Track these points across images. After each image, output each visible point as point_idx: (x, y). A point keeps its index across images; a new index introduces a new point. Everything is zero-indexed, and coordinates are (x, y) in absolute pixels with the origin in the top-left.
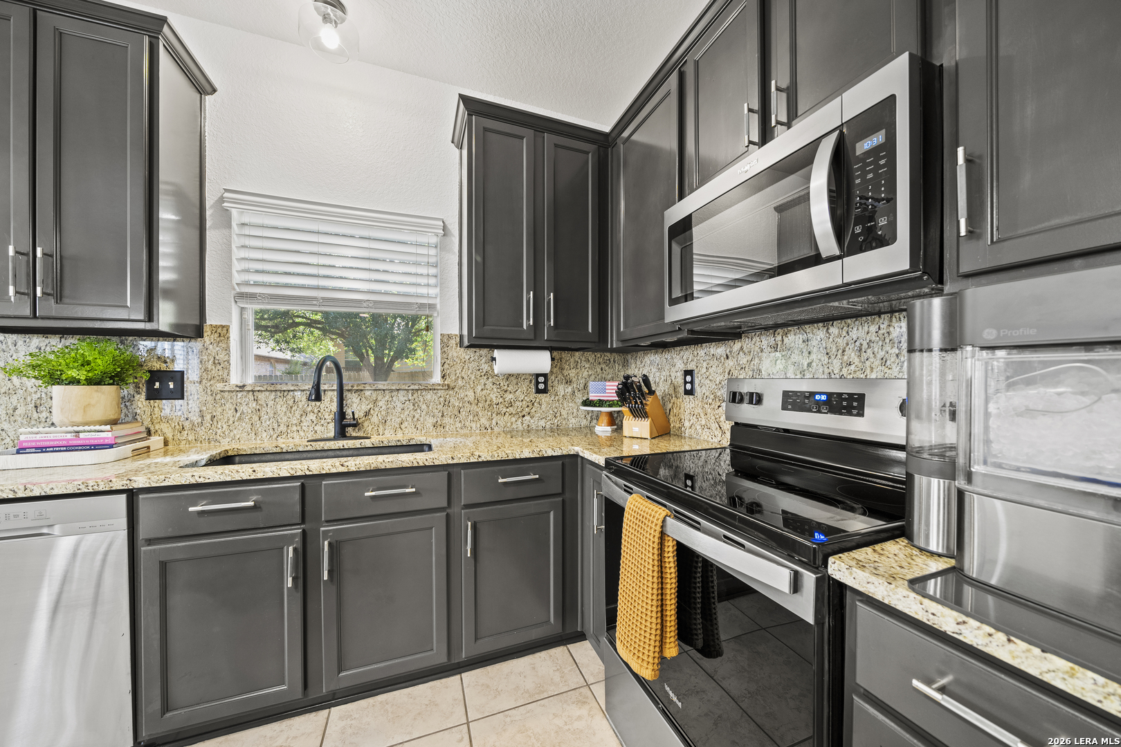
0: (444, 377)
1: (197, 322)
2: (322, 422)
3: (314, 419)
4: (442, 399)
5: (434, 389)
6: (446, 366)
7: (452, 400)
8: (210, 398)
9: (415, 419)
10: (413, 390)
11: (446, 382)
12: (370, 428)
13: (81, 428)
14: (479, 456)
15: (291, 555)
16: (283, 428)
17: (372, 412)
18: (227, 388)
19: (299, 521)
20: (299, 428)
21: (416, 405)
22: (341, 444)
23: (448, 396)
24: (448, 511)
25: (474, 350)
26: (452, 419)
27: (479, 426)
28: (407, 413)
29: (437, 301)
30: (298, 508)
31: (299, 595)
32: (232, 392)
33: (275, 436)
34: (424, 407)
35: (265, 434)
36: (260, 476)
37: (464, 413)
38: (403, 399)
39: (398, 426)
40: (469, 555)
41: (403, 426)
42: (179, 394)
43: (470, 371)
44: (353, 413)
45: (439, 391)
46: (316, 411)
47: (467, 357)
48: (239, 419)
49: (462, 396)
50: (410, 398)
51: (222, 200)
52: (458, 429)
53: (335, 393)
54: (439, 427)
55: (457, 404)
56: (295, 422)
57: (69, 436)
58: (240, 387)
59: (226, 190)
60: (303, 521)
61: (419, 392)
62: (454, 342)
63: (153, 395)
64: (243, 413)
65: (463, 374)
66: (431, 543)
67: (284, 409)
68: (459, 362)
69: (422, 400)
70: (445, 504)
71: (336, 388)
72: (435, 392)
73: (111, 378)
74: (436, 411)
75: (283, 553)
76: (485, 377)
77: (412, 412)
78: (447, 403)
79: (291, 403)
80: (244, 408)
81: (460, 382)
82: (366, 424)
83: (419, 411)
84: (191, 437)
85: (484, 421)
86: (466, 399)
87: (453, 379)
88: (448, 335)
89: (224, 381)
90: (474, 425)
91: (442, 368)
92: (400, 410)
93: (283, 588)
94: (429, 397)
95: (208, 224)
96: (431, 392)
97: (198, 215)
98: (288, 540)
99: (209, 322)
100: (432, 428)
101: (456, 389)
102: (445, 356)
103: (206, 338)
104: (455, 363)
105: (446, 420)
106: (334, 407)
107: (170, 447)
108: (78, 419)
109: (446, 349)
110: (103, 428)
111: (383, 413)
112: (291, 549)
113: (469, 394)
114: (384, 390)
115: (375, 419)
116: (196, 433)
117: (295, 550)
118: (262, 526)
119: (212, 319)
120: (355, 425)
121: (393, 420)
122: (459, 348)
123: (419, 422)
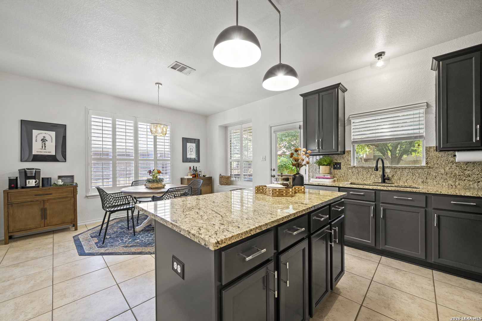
0: (427, 163)
1: (343, 150)
2: (377, 178)
3: (374, 176)
4: (426, 172)
5: (422, 168)
6: (428, 159)
7: (432, 173)
8: (346, 169)
9: (413, 179)
10: (412, 168)
11: (428, 166)
12: (394, 181)
13: (325, 175)
14: (441, 192)
15: (372, 208)
16: (365, 178)
17: (395, 175)
18: (351, 167)
19: (374, 201)
20: (370, 179)
21: (413, 174)
22: (384, 184)
23: (429, 171)
24: (426, 209)
25: (445, 152)
26: (432, 180)
27: (447, 184)
28: (409, 176)
29: (424, 134)
30: (374, 197)
31: (374, 220)
32: (352, 168)
33: (363, 181)
34: (417, 175)
35: (360, 180)
36: (365, 188)
37: (438, 178)
38: (408, 172)
39: (405, 181)
40: (435, 225)
41: (407, 181)
42: (340, 168)
43: (442, 161)
44: (388, 175)
45: (425, 169)
46: (375, 174)
47: (440, 155)
48: (353, 175)
49: (437, 171)
50: (411, 171)
51: (349, 118)
52: (435, 184)
53: (381, 169)
54: (425, 183)
55: (434, 174)
56: (368, 177)
57: (323, 176)
58: (354, 167)
59: (350, 115)
60: (375, 202)
61: (415, 169)
62: (433, 149)
63: (335, 168)
64: (354, 174)
65: (438, 162)
66: (419, 218)
67: (365, 173)
68: (435, 157)
69: (416, 172)
70: (425, 206)
71: (382, 167)
72: (423, 169)
73: (329, 164)
74: (423, 176)
75: (370, 208)
76: (451, 164)
77: (411, 176)
78: (429, 174)
79: (367, 171)
80: (355, 172)
81: (436, 166)
82: (392, 179)
83: (415, 176)
84: (342, 179)
85: (450, 182)
86: (439, 172)
87: (432, 164)
88: (430, 147)
89: (350, 165)
90: (444, 184)
91: (427, 160)
92: (406, 175)
93: (370, 217)
94: (420, 171)
95: (346, 125)
96: (421, 169)
97: (344, 123)
98: (372, 205)
99: (346, 150)
100: (421, 183)
101: (434, 168)
102: (428, 155)
103: (346, 154)
104: (433, 158)
105: (429, 180)
106: (381, 173)
107: (338, 181)
108: (324, 173)
109: (428, 153)
110: (328, 175)
111: (399, 176)
112: (372, 207)
113: (441, 170)
114: (399, 168)
115: (396, 178)
116: (344, 178)
117: (373, 208)
118: (365, 200)
119: (347, 149)
120: (388, 179)
121: (403, 179)
122: (435, 152)
123: (415, 180)
